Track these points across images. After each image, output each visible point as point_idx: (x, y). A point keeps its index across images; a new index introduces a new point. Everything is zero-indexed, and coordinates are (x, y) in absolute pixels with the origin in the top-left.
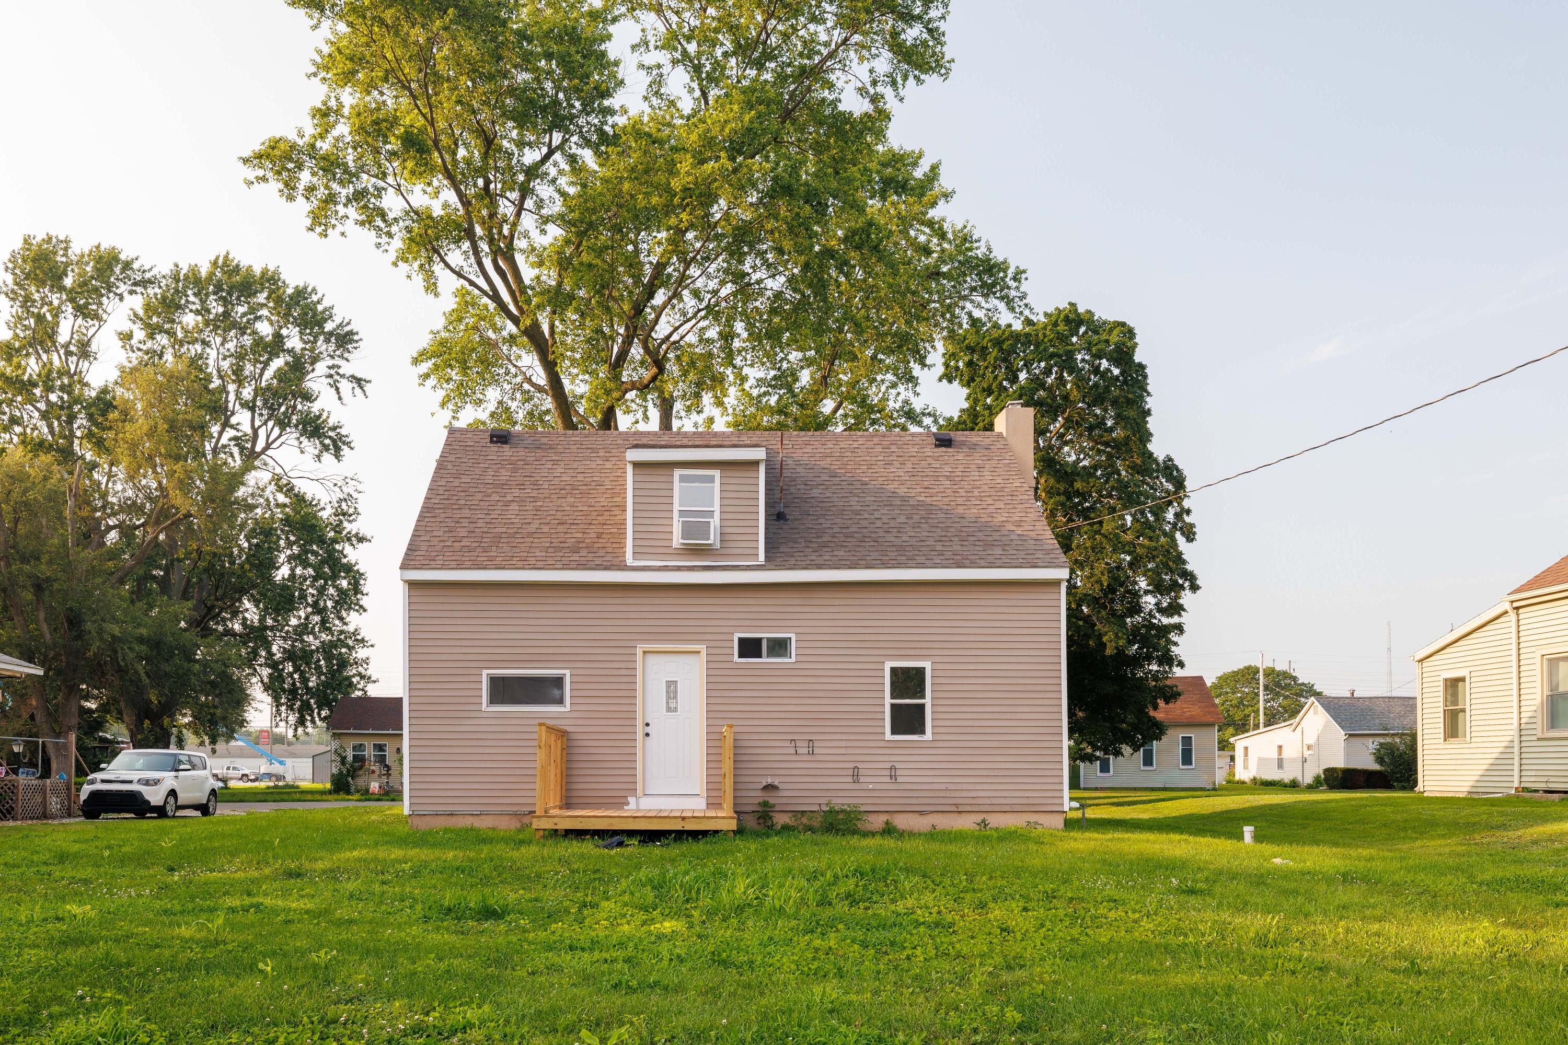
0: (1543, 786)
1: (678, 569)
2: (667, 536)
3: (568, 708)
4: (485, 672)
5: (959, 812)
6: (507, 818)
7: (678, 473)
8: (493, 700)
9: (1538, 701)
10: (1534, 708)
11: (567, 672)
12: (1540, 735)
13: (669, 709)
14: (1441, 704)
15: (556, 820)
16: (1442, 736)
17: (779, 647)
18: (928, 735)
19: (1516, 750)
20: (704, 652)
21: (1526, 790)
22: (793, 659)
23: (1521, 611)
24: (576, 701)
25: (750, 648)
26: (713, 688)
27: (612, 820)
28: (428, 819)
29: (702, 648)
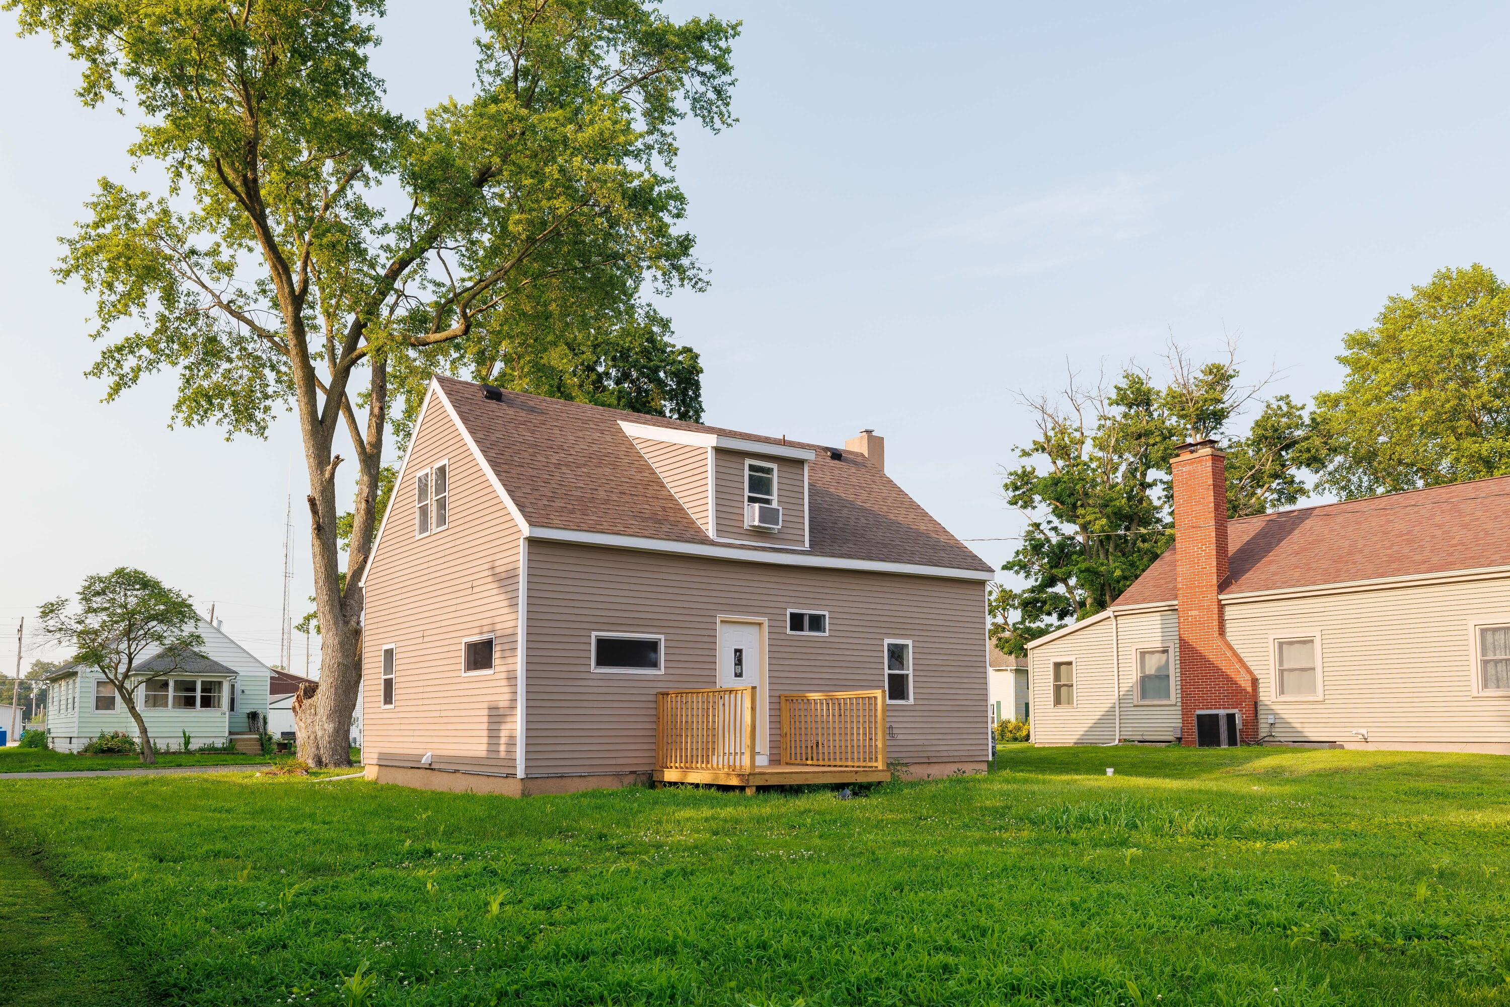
0: (1140, 738)
1: (755, 548)
2: (740, 518)
3: (663, 671)
4: (594, 634)
5: (929, 763)
6: (609, 779)
7: (748, 462)
8: (600, 662)
9: (1134, 680)
10: (1131, 685)
11: (662, 637)
12: (1136, 703)
13: (736, 675)
14: (1052, 680)
15: (767, 777)
16: (1052, 703)
17: (816, 623)
18: (911, 701)
19: (1117, 713)
20: (766, 624)
21: (1125, 740)
22: (827, 634)
23: (1118, 618)
24: (670, 664)
25: (797, 622)
26: (776, 656)
27: (808, 776)
28: (539, 782)
29: (764, 620)
